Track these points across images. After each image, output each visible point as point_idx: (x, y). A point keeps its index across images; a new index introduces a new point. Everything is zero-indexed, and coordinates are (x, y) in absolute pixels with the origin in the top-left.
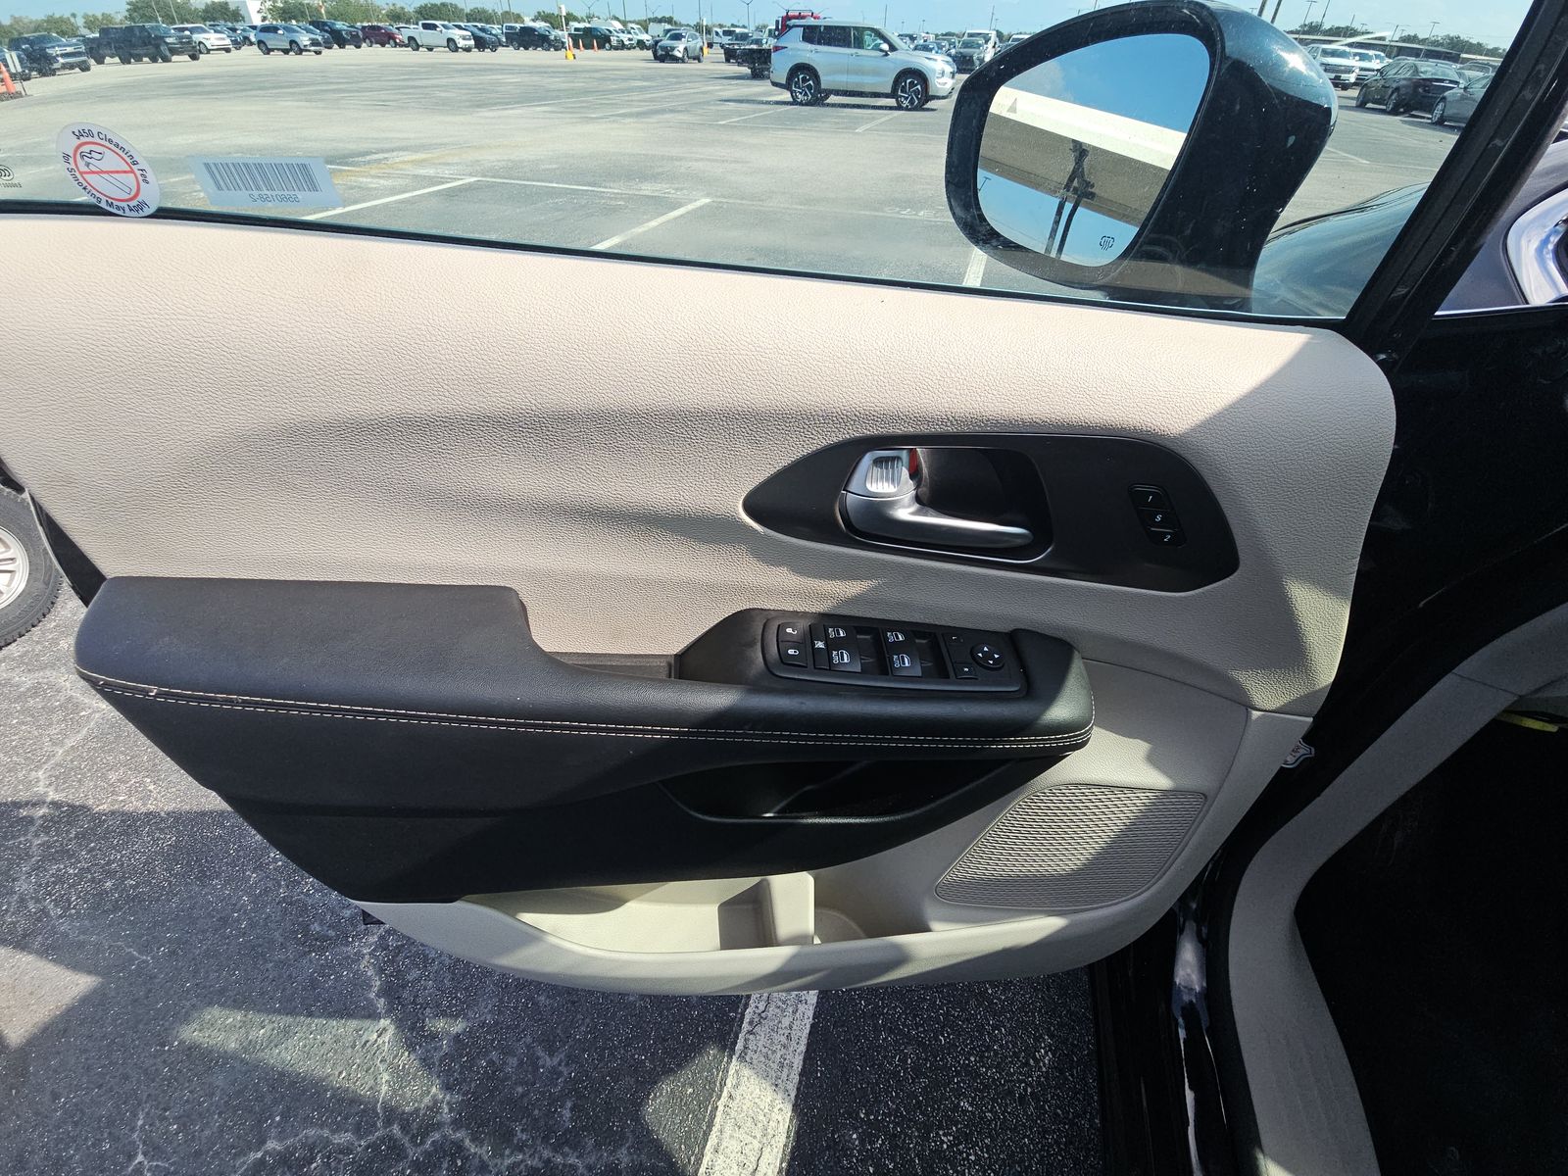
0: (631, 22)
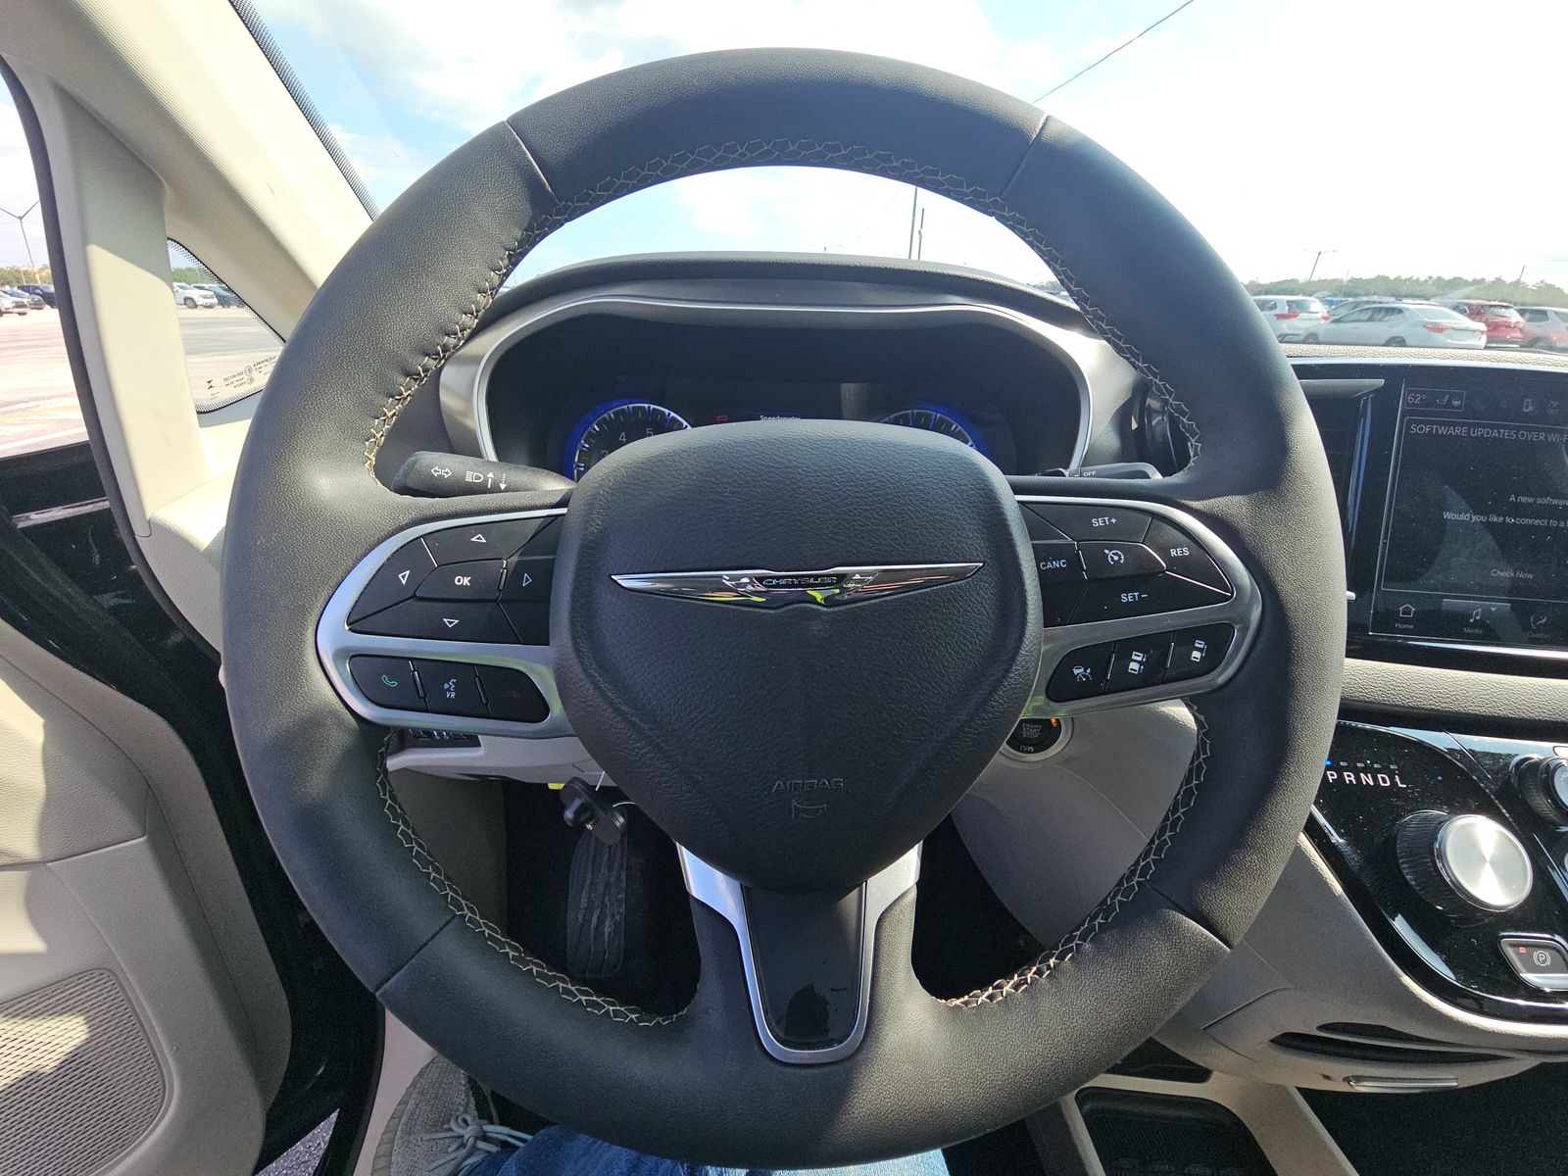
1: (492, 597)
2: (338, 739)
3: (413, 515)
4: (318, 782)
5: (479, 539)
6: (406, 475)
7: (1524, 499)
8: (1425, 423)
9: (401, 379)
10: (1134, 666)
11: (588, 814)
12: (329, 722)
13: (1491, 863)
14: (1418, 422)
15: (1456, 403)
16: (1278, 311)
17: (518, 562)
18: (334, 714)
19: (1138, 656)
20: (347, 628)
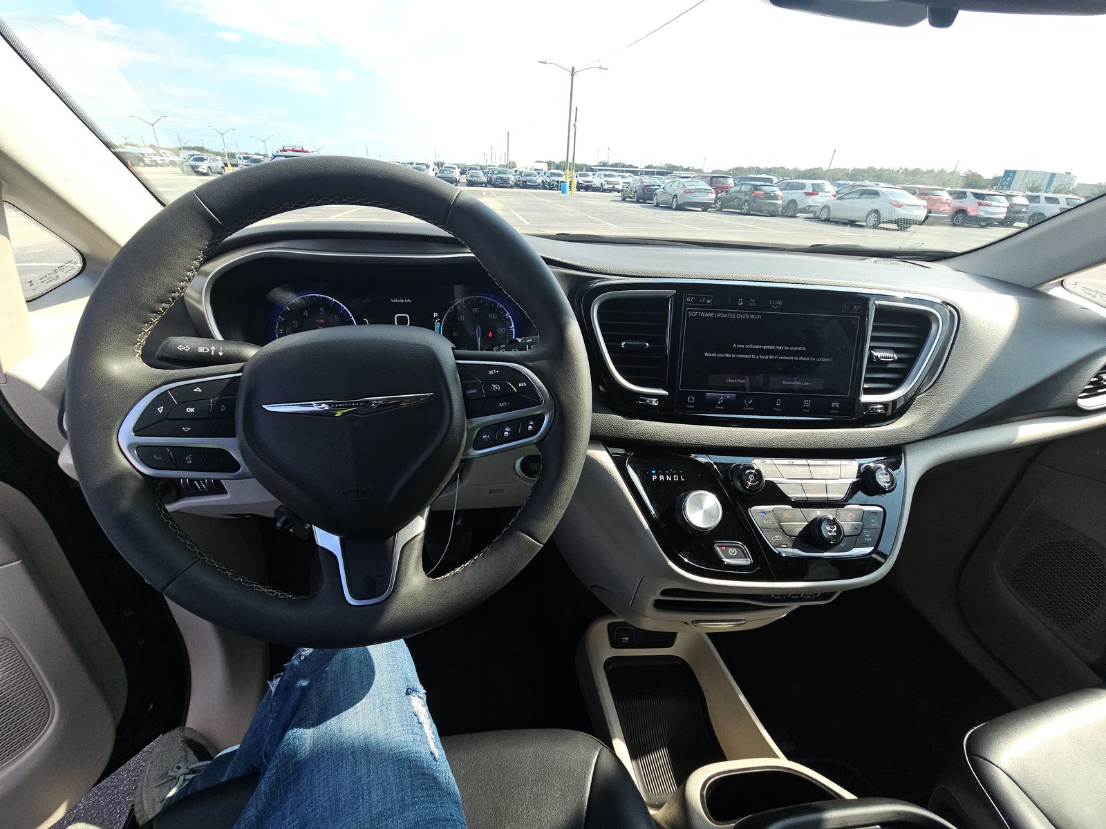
0: (163, 149)
1: (206, 417)
2: (133, 485)
3: (163, 380)
4: (125, 504)
5: (197, 390)
6: (163, 350)
7: (740, 346)
8: (695, 311)
9: (151, 315)
10: (506, 433)
11: (290, 524)
12: (129, 477)
13: (704, 511)
14: (692, 311)
15: (708, 301)
16: (805, 191)
17: (218, 400)
18: (131, 473)
19: (508, 429)
20: (133, 434)
